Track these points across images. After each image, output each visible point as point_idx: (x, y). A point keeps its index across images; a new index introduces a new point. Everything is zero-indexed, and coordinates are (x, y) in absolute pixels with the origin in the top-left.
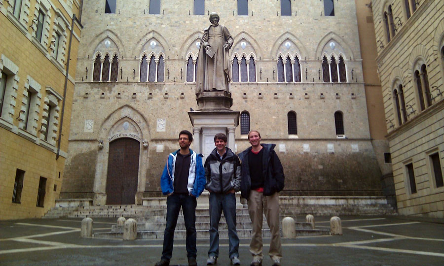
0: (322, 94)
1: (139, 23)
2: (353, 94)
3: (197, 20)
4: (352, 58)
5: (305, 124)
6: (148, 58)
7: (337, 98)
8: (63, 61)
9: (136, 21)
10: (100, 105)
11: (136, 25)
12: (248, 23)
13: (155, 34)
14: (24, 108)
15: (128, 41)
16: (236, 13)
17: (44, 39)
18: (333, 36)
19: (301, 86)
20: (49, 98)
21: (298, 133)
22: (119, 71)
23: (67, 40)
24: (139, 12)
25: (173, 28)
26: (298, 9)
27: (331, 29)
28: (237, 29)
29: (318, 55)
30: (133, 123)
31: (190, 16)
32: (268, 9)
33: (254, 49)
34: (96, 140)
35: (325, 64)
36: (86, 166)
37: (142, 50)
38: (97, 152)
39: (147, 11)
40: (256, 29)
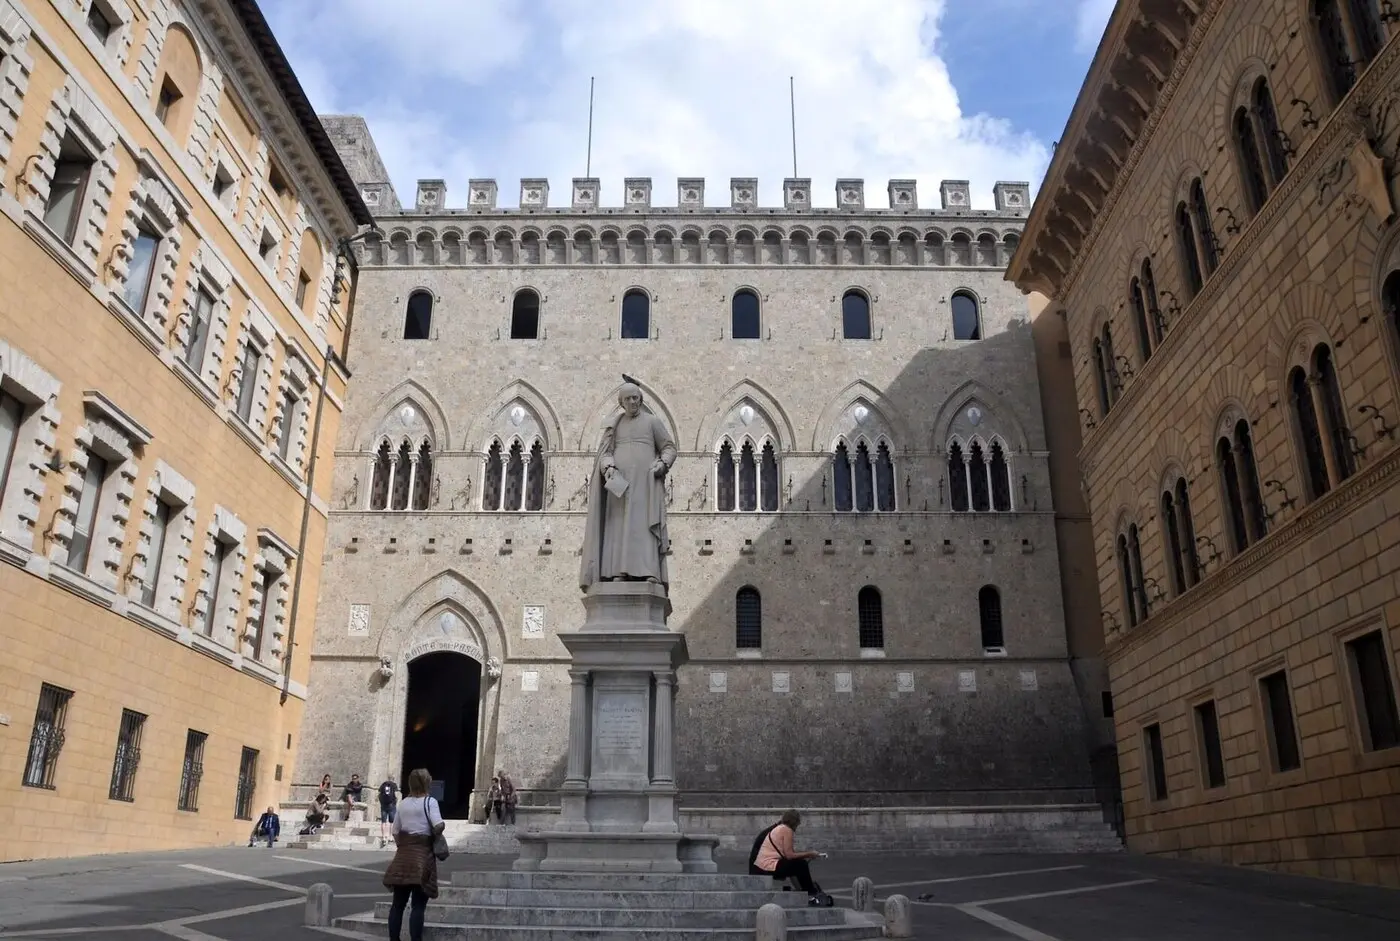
0: (947, 542)
1: (485, 362)
2: (1025, 542)
3: (629, 353)
4: (1024, 446)
5: (903, 619)
6: (506, 450)
7: (986, 552)
8: (301, 463)
10: (387, 570)
11: (477, 368)
12: (758, 358)
13: (524, 389)
14: (206, 585)
15: (457, 407)
16: (729, 332)
17: (256, 412)
18: (975, 391)
19: (895, 520)
20: (264, 556)
21: (885, 643)
22: (435, 483)
23: (311, 411)
24: (485, 334)
25: (566, 372)
26: (888, 323)
27: (970, 375)
28: (730, 373)
29: (939, 440)
30: (464, 616)
31: (611, 342)
32: (811, 324)
33: (772, 423)
34: (376, 657)
35: (957, 464)
36: (352, 720)
37: (489, 430)
38: (377, 686)
39: (506, 333)
40: (779, 373)
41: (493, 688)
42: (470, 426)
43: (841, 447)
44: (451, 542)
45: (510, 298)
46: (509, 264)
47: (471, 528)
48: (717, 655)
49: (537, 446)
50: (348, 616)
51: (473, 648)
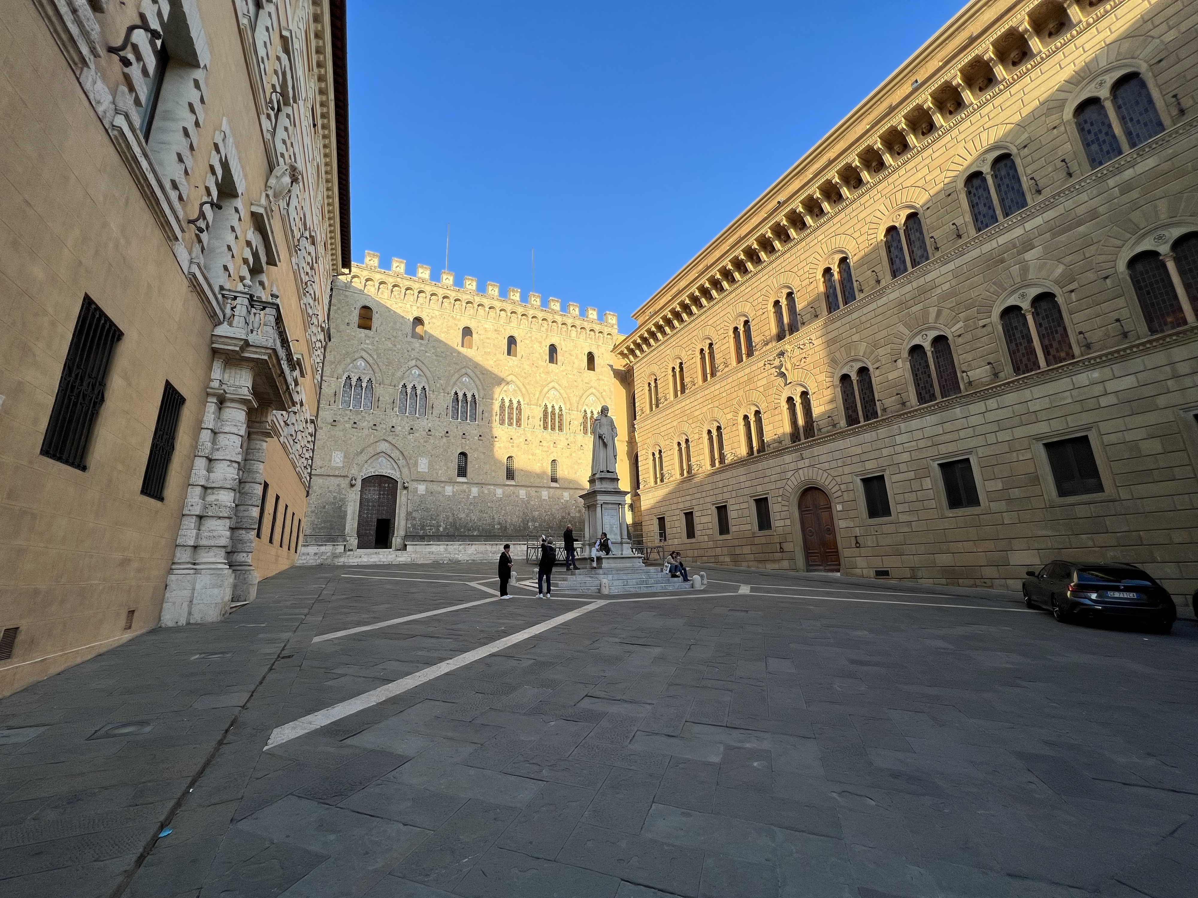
0: (581, 446)
1: (400, 346)
3: (465, 354)
5: (566, 473)
6: (409, 388)
9: (397, 344)
10: (352, 436)
11: (396, 349)
12: (517, 366)
13: (418, 362)
15: (387, 365)
16: (505, 352)
18: (594, 391)
19: (564, 435)
21: (559, 481)
22: (377, 399)
24: (399, 333)
25: (438, 358)
26: (565, 360)
27: (592, 384)
29: (579, 408)
30: (391, 460)
31: (457, 348)
32: (537, 355)
33: (522, 393)
34: (347, 476)
35: (585, 417)
36: (335, 505)
37: (402, 378)
38: (348, 490)
39: (410, 335)
40: (525, 373)
41: (405, 492)
42: (393, 375)
43: (546, 406)
44: (384, 427)
45: (412, 320)
46: (411, 303)
47: (394, 421)
48: (499, 483)
49: (424, 388)
50: (331, 456)
51: (395, 474)
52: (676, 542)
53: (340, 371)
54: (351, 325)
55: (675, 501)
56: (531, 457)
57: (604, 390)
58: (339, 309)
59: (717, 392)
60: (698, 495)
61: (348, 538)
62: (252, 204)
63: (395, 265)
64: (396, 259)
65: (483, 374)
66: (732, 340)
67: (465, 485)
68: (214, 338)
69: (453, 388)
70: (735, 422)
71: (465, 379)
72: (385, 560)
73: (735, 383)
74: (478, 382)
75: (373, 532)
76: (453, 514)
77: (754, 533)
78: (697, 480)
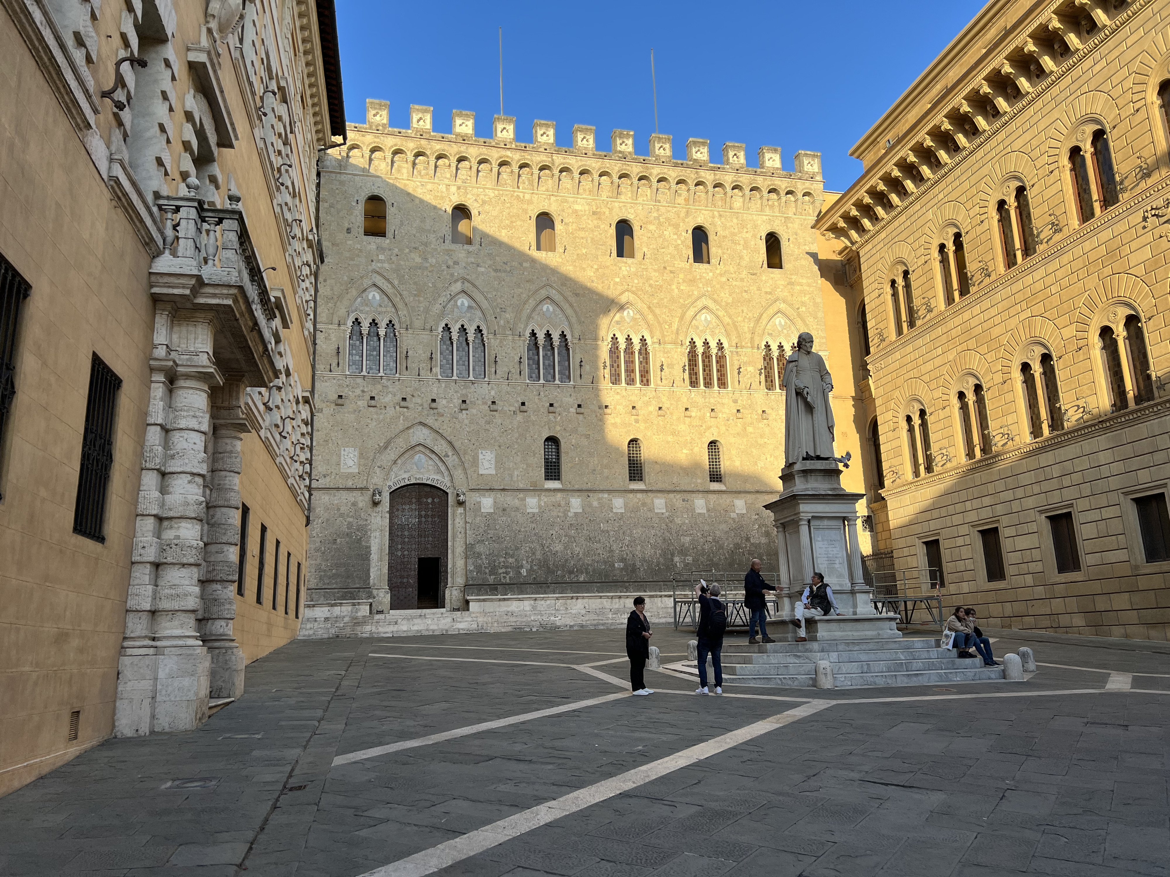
0: (764, 412)
1: (434, 261)
3: (544, 263)
5: (738, 464)
6: (455, 332)
9: (429, 256)
10: (369, 420)
11: (428, 265)
12: (636, 274)
13: (467, 284)
15: (415, 295)
16: (614, 252)
18: (783, 306)
19: (730, 395)
21: (725, 479)
22: (400, 355)
25: (499, 274)
26: (723, 253)
27: (778, 295)
28: (616, 283)
29: (757, 340)
31: (530, 252)
32: (671, 249)
33: (647, 323)
34: (366, 489)
35: (768, 358)
36: (351, 537)
37: (442, 314)
38: (370, 511)
39: (449, 238)
40: (651, 286)
41: (460, 510)
42: (427, 310)
43: (692, 343)
44: (419, 401)
45: (449, 210)
46: (447, 181)
47: (435, 391)
48: (616, 486)
49: (479, 330)
50: (339, 456)
51: (441, 481)
52: (965, 587)
53: (342, 312)
54: (354, 232)
55: (959, 507)
56: (670, 438)
57: (803, 304)
58: (332, 206)
59: (1040, 286)
60: (1008, 495)
61: (375, 592)
62: (188, 49)
63: (415, 117)
64: (417, 107)
65: (577, 295)
66: (1067, 176)
67: (559, 495)
68: (153, 278)
69: (526, 325)
70: (1081, 343)
71: (547, 307)
72: (435, 627)
73: (1079, 264)
74: (569, 311)
75: (413, 581)
76: (543, 546)
77: (1137, 567)
78: (1002, 465)
